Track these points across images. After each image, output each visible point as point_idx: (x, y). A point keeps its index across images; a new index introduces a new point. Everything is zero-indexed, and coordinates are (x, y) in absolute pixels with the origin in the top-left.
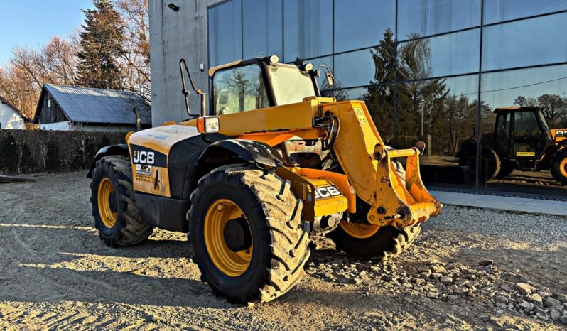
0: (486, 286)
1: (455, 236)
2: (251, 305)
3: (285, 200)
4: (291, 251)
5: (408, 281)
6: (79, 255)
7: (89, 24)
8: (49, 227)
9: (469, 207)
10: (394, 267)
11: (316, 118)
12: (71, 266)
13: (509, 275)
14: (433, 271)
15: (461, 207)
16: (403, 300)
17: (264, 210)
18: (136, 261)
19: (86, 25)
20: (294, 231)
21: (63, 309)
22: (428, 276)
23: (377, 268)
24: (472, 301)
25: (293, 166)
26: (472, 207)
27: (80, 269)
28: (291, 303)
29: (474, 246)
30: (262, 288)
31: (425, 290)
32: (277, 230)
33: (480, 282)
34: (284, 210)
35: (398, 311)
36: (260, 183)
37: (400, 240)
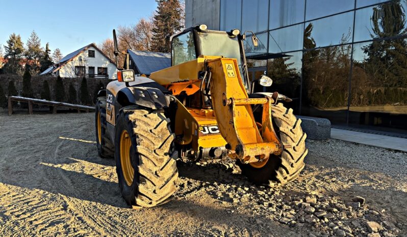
0: (340, 219)
1: (358, 174)
2: (134, 207)
3: (156, 133)
4: (156, 172)
5: (277, 206)
6: (78, 160)
7: (159, 9)
8: (83, 141)
9: (396, 151)
10: (277, 193)
11: (200, 72)
12: (65, 167)
13: (372, 213)
14: (305, 201)
15: (390, 150)
16: (255, 221)
17: (137, 139)
18: (103, 168)
19: (158, 10)
20: (160, 157)
21: (30, 193)
22: (297, 204)
23: (261, 193)
24: (312, 230)
25: (207, 109)
26: (400, 151)
27: (68, 170)
28: (168, 210)
29: (368, 184)
30: (137, 197)
31: (282, 215)
32: (144, 156)
33: (336, 216)
34: (152, 141)
35: (241, 229)
36: (140, 120)
37: (281, 173)
